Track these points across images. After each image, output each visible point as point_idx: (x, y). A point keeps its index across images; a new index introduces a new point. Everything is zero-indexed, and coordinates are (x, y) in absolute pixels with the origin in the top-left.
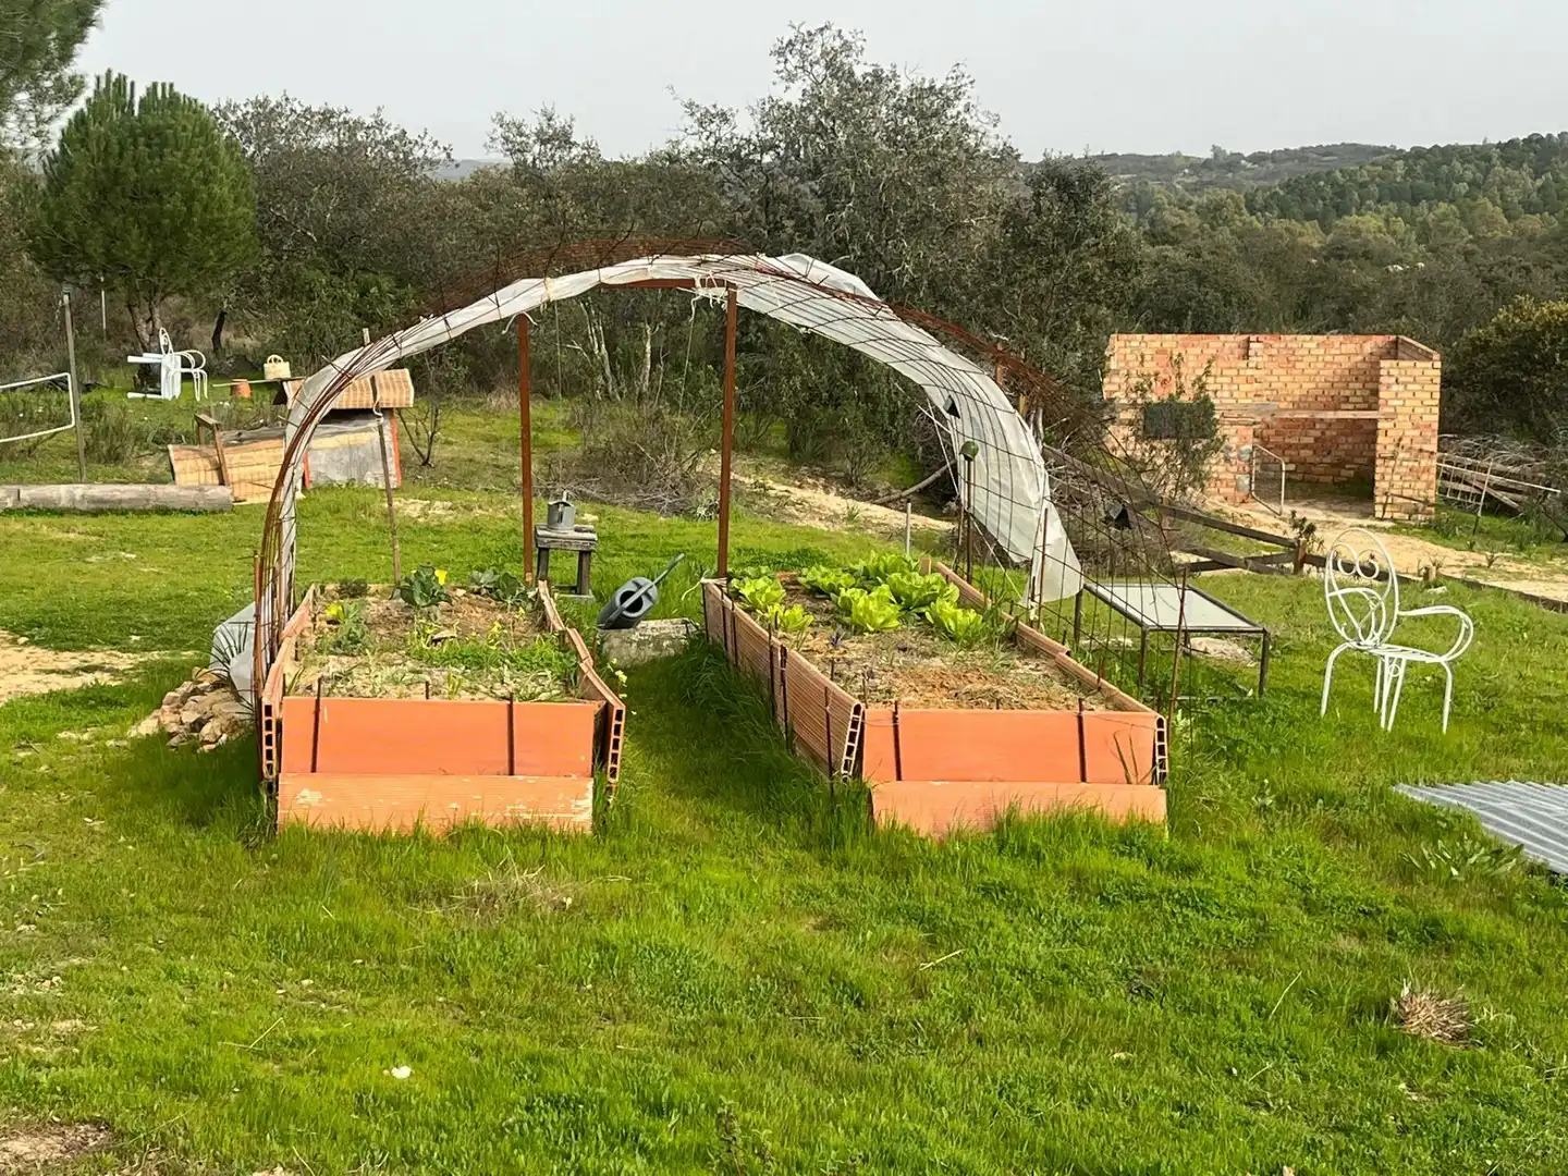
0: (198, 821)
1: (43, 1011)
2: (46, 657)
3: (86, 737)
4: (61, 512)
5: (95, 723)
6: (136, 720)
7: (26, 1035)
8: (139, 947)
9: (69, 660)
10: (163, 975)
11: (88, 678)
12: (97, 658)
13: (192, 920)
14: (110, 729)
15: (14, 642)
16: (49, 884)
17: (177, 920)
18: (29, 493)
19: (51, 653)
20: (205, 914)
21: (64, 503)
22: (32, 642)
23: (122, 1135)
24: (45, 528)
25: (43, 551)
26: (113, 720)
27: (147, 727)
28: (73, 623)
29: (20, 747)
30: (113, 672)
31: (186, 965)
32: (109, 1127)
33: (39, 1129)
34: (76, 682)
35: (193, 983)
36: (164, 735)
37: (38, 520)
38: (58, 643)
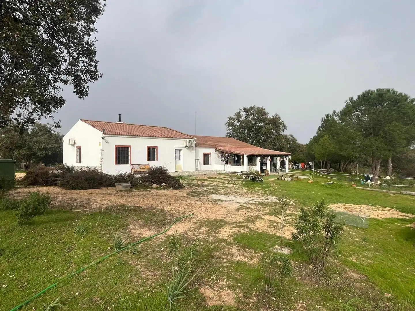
0: (407, 240)
1: (368, 258)
2: (400, 213)
3: (399, 225)
4: (413, 195)
5: (401, 223)
6: (408, 224)
7: (363, 261)
8: (388, 255)
9: (404, 214)
10: (389, 259)
11: (404, 217)
12: (408, 215)
13: (399, 254)
14: (403, 225)
15: (397, 210)
16: (379, 242)
17: (396, 253)
18: (408, 192)
19: (401, 213)
20: (401, 253)
21: (413, 194)
22: (399, 211)
23: (368, 279)
24: (409, 197)
25: (408, 199)
26: (404, 223)
27: (409, 225)
28: (406, 210)
29: (389, 224)
30: (409, 217)
31: (393, 260)
32: (367, 277)
33: (357, 273)
34: (402, 217)
35: (394, 262)
36: (411, 227)
37: (409, 196)
38: (403, 212)
